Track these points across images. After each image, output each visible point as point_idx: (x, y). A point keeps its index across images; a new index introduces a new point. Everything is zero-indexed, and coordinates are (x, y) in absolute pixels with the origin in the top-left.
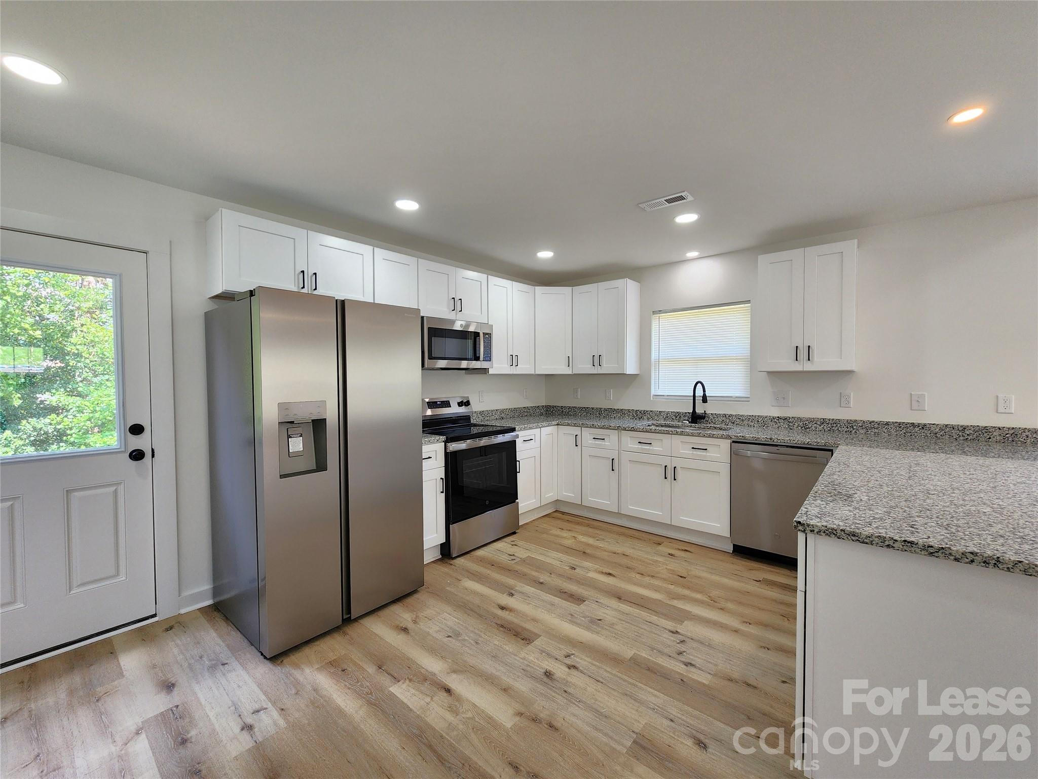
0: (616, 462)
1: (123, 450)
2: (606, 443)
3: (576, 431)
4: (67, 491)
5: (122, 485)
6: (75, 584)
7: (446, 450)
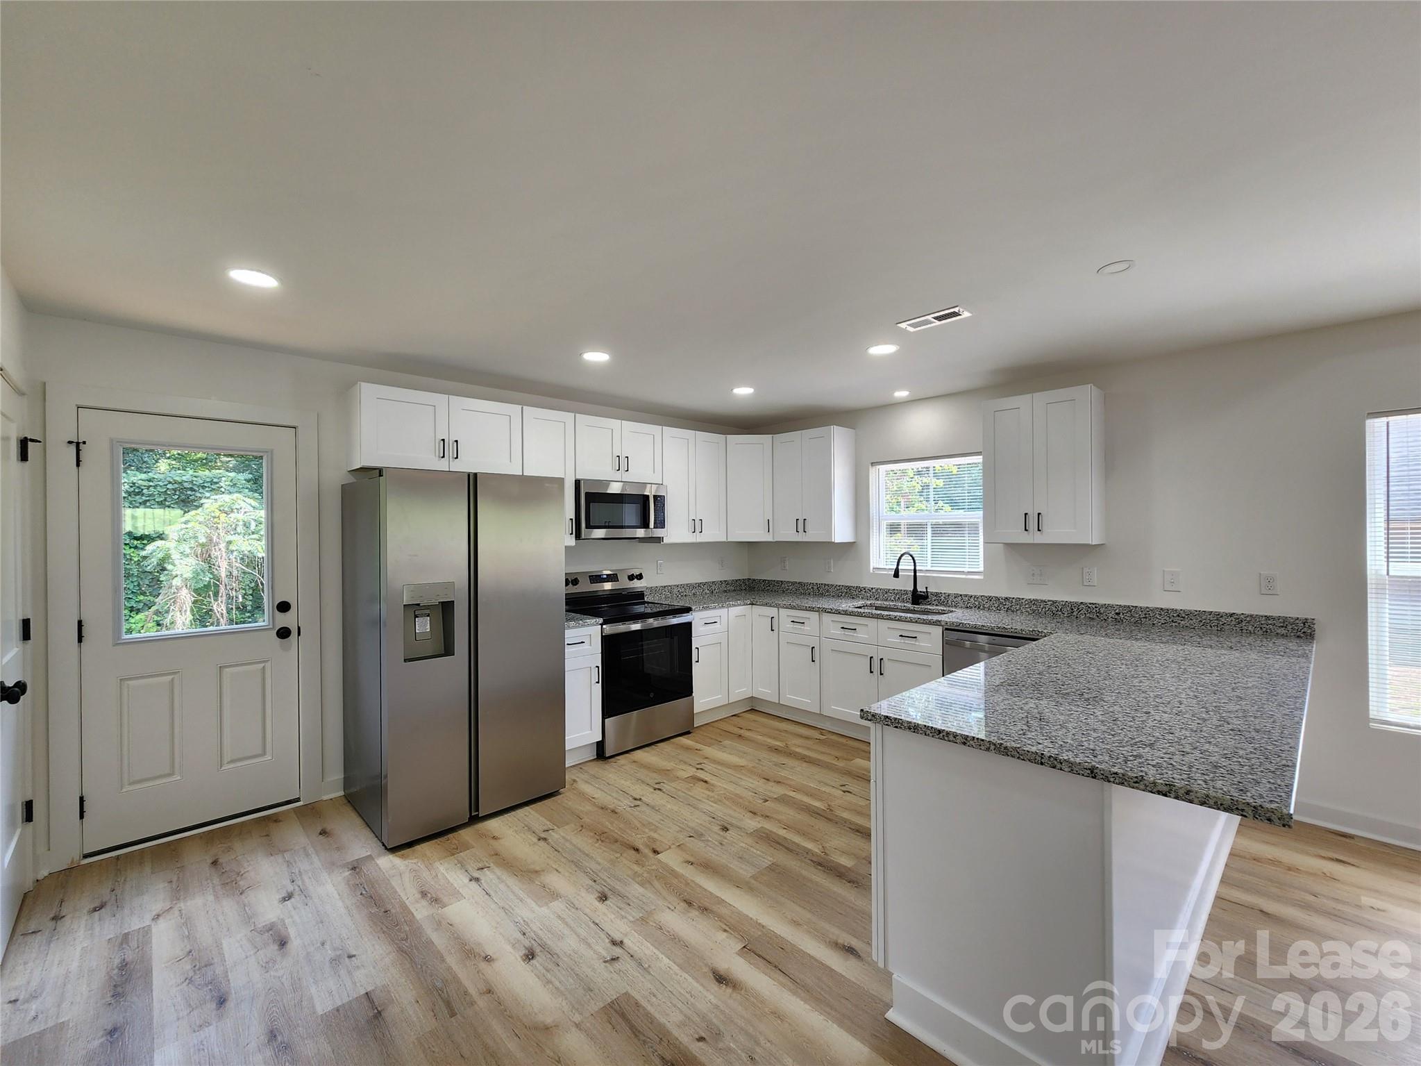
0: (816, 651)
1: (271, 626)
2: (806, 628)
3: (772, 611)
4: (220, 667)
5: (270, 662)
6: (225, 761)
7: (602, 633)
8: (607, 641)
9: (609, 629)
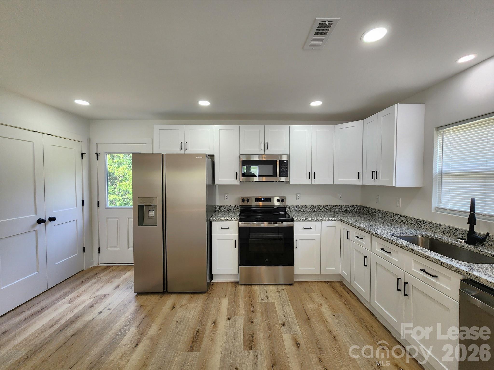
0: (368, 260)
2: (364, 243)
3: (349, 228)
4: (128, 218)
6: (130, 247)
7: (239, 226)
8: (241, 229)
9: (242, 224)
